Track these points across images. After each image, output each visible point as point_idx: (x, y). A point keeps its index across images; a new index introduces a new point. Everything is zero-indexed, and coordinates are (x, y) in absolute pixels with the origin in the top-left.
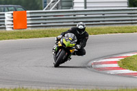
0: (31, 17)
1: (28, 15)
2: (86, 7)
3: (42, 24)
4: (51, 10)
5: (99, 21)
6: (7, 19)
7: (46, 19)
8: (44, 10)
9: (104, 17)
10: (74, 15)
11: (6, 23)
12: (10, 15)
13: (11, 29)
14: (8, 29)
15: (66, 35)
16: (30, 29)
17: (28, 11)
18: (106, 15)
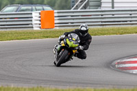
0: (58, 17)
1: (56, 15)
2: (113, 7)
3: (70, 24)
4: (79, 10)
5: (126, 21)
6: (34, 18)
7: (73, 19)
8: (72, 10)
9: (131, 17)
10: (102, 15)
11: (34, 22)
12: (38, 15)
13: (39, 29)
14: (36, 28)
15: (69, 35)
16: (58, 28)
17: (55, 11)
18: (133, 15)
